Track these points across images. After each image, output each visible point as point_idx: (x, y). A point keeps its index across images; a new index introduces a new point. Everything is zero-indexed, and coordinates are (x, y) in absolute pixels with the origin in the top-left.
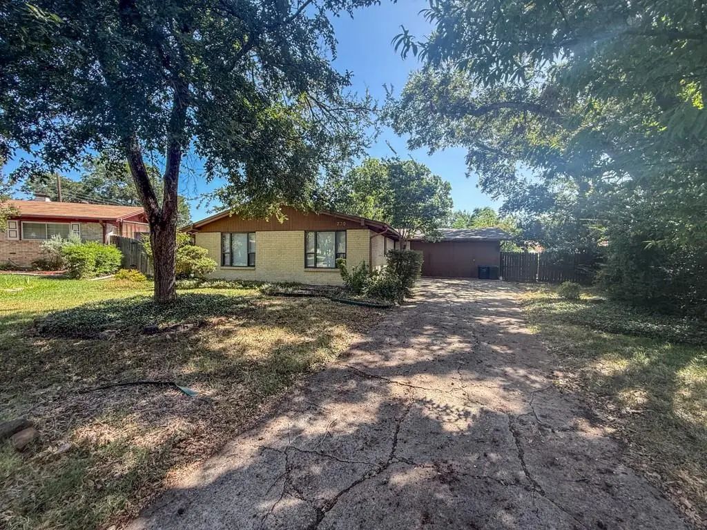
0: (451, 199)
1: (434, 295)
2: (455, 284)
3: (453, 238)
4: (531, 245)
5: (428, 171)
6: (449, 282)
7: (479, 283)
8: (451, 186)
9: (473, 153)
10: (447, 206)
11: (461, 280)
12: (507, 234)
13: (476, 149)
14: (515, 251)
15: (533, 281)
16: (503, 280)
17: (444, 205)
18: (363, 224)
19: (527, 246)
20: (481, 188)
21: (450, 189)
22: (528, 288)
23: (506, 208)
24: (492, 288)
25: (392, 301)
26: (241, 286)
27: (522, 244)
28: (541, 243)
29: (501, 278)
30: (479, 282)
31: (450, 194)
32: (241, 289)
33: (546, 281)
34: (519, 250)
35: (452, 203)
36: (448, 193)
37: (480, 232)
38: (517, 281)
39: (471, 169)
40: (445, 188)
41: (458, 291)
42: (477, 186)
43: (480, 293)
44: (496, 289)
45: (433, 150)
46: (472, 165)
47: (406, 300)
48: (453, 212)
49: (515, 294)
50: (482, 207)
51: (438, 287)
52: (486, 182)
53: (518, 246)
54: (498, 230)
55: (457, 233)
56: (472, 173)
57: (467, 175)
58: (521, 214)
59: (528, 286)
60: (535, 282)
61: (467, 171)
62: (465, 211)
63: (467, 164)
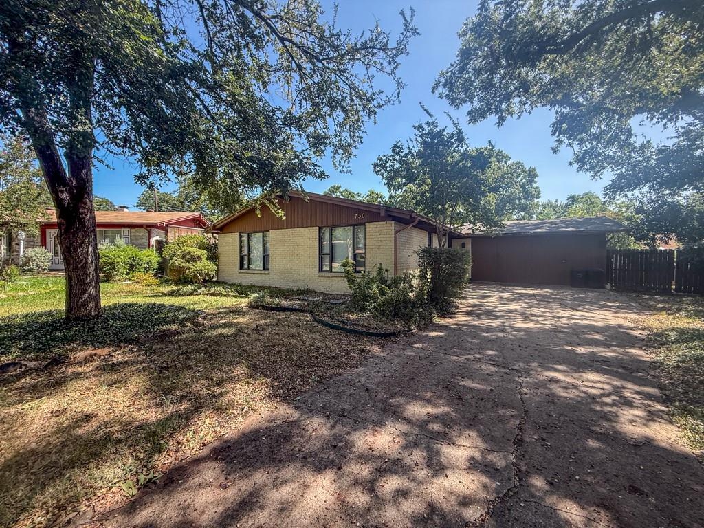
0: (537, 188)
1: (489, 313)
2: (530, 295)
3: (532, 231)
4: (661, 239)
5: (507, 156)
6: (523, 291)
7: (569, 294)
8: (538, 172)
9: (563, 118)
10: (532, 196)
11: (542, 289)
12: (620, 224)
13: (566, 111)
14: (632, 247)
15: (666, 292)
16: (612, 290)
17: (529, 196)
18: (383, 214)
19: (653, 239)
20: (576, 166)
21: (536, 175)
22: (660, 306)
23: (616, 187)
24: (591, 303)
25: (407, 324)
26: (237, 294)
27: (645, 237)
28: (678, 235)
29: (608, 287)
30: (571, 292)
31: (536, 182)
32: (235, 297)
33: (690, 291)
34: (642, 246)
35: (539, 193)
36: (533, 181)
37: (573, 223)
38: (636, 291)
39: (560, 142)
40: (530, 175)
41: (530, 307)
42: (571, 164)
43: (568, 313)
44: (596, 304)
45: (502, 119)
46: (561, 136)
47: (437, 320)
48: (540, 204)
49: (634, 316)
50: (579, 193)
51: (502, 299)
52: (584, 157)
53: (638, 239)
54: (603, 220)
55: (537, 226)
56: (562, 147)
57: (555, 150)
58: (642, 194)
59: (659, 301)
60: (671, 294)
61: (555, 145)
62: (556, 201)
63: (554, 134)
